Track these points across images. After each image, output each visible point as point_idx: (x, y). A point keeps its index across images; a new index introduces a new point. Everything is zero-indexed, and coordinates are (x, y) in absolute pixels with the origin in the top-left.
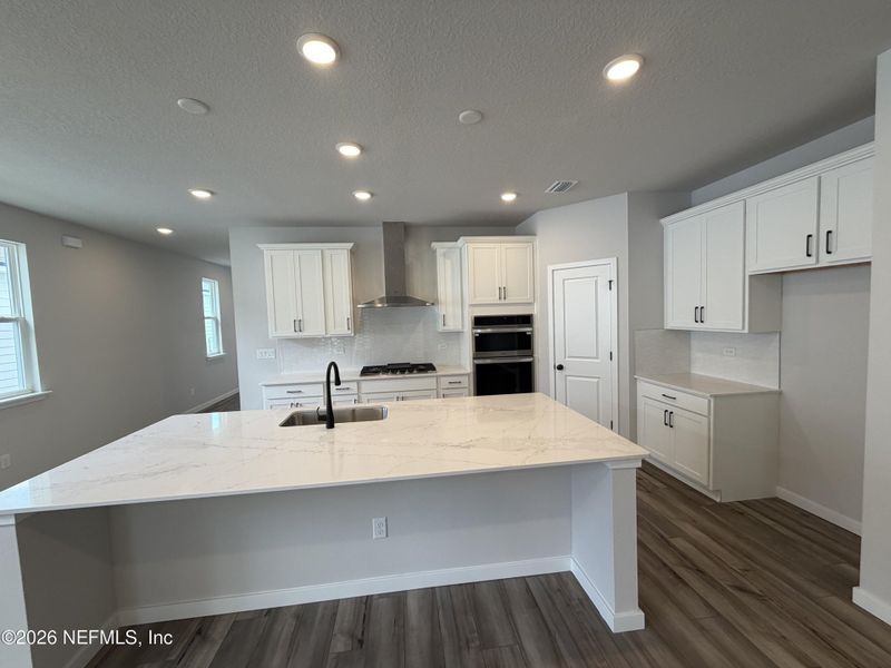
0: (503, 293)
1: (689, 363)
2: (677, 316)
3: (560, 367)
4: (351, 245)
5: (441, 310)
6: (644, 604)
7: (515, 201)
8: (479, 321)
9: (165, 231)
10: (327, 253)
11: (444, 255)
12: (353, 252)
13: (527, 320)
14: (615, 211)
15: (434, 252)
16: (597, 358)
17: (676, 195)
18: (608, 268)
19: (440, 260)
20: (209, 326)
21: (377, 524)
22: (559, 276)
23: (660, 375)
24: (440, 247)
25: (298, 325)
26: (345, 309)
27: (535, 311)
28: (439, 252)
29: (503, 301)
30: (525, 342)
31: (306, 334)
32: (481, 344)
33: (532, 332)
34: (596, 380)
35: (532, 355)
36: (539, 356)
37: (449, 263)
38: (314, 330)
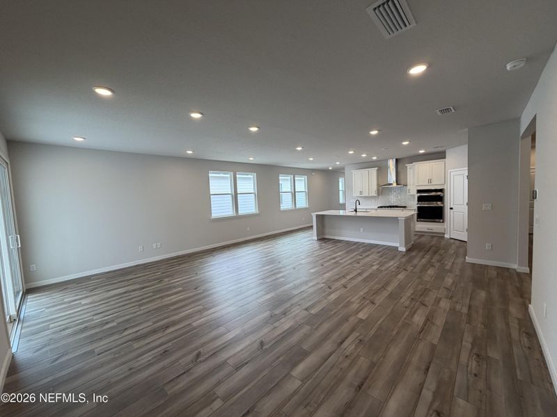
0: (430, 181)
3: (451, 209)
4: (377, 168)
5: (408, 187)
8: (419, 191)
10: (370, 171)
11: (410, 168)
12: (378, 170)
13: (441, 190)
16: (463, 205)
19: (408, 170)
20: (341, 193)
22: (452, 174)
24: (409, 166)
25: (361, 193)
26: (374, 187)
27: (445, 187)
28: (408, 167)
29: (430, 184)
30: (441, 199)
31: (363, 195)
32: (420, 199)
33: (443, 195)
35: (443, 204)
36: (446, 204)
37: (412, 171)
38: (366, 194)
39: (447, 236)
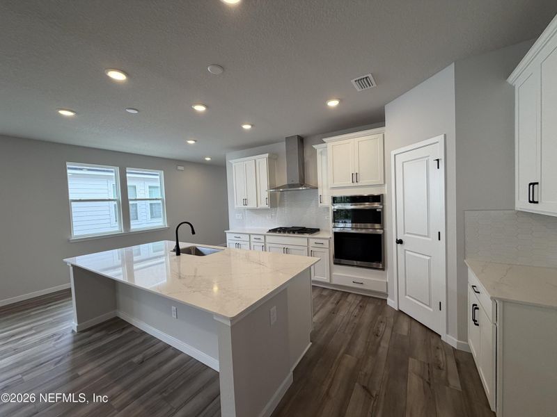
0: (355, 177)
3: (400, 242)
4: (267, 155)
5: (320, 192)
7: (338, 107)
8: (335, 200)
9: (208, 159)
10: (257, 161)
11: (321, 153)
13: (377, 198)
15: (315, 151)
16: (428, 237)
18: (435, 147)
19: (319, 156)
21: (173, 310)
22: (400, 159)
24: (318, 148)
25: (245, 202)
26: (265, 193)
27: (385, 192)
28: (318, 151)
29: (356, 184)
30: (376, 217)
31: (249, 207)
33: (383, 209)
34: (429, 258)
35: (382, 228)
36: (387, 228)
37: (324, 157)
38: (252, 205)
39: (391, 302)
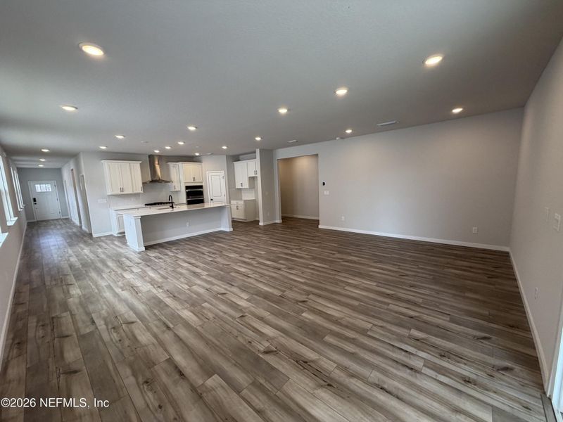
0: (194, 178)
1: (242, 196)
2: (238, 186)
3: (212, 200)
4: (141, 162)
6: (233, 227)
8: (187, 187)
10: (132, 165)
12: (141, 164)
13: (201, 187)
14: (223, 160)
15: (169, 165)
17: (236, 158)
18: (222, 173)
21: (187, 224)
22: (210, 174)
23: (236, 199)
24: (171, 165)
25: (122, 190)
26: (140, 185)
27: (203, 184)
29: (194, 181)
30: (201, 193)
31: (125, 192)
33: (203, 190)
34: (221, 202)
35: (203, 197)
36: (206, 197)
37: (175, 169)
38: (128, 191)
